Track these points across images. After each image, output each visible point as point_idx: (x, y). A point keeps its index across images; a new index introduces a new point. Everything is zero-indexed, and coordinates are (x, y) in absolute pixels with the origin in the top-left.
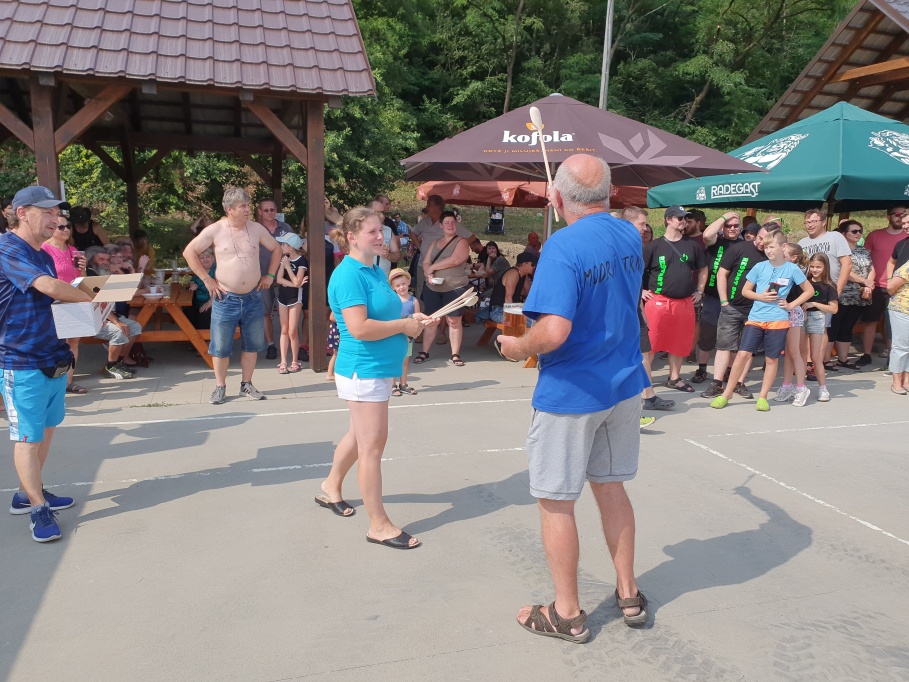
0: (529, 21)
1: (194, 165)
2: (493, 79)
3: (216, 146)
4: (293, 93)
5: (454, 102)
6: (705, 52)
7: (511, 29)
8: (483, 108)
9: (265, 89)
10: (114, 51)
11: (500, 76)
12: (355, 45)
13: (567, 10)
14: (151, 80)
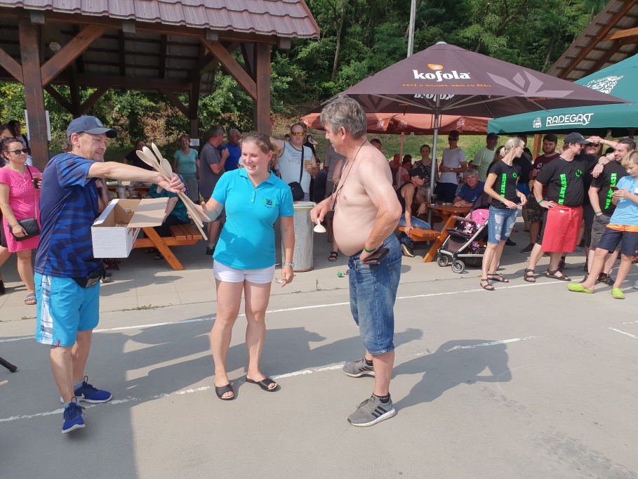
1: (121, 102)
2: (327, 40)
4: (253, 34)
5: (299, 57)
6: (477, 22)
7: (340, 3)
8: (319, 62)
9: (229, 31)
11: (331, 38)
14: (131, 19)
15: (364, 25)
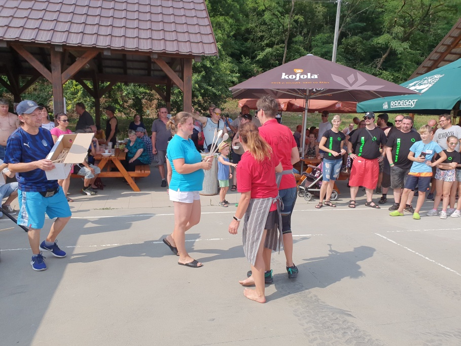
0: (296, 17)
1: (127, 90)
2: (278, 47)
3: (139, 81)
4: (177, 54)
5: (257, 59)
6: (388, 32)
7: (287, 21)
8: (272, 62)
9: (163, 52)
10: (91, 34)
11: (281, 45)
12: (208, 30)
13: (316, 11)
14: (108, 48)
15: (305, 36)
